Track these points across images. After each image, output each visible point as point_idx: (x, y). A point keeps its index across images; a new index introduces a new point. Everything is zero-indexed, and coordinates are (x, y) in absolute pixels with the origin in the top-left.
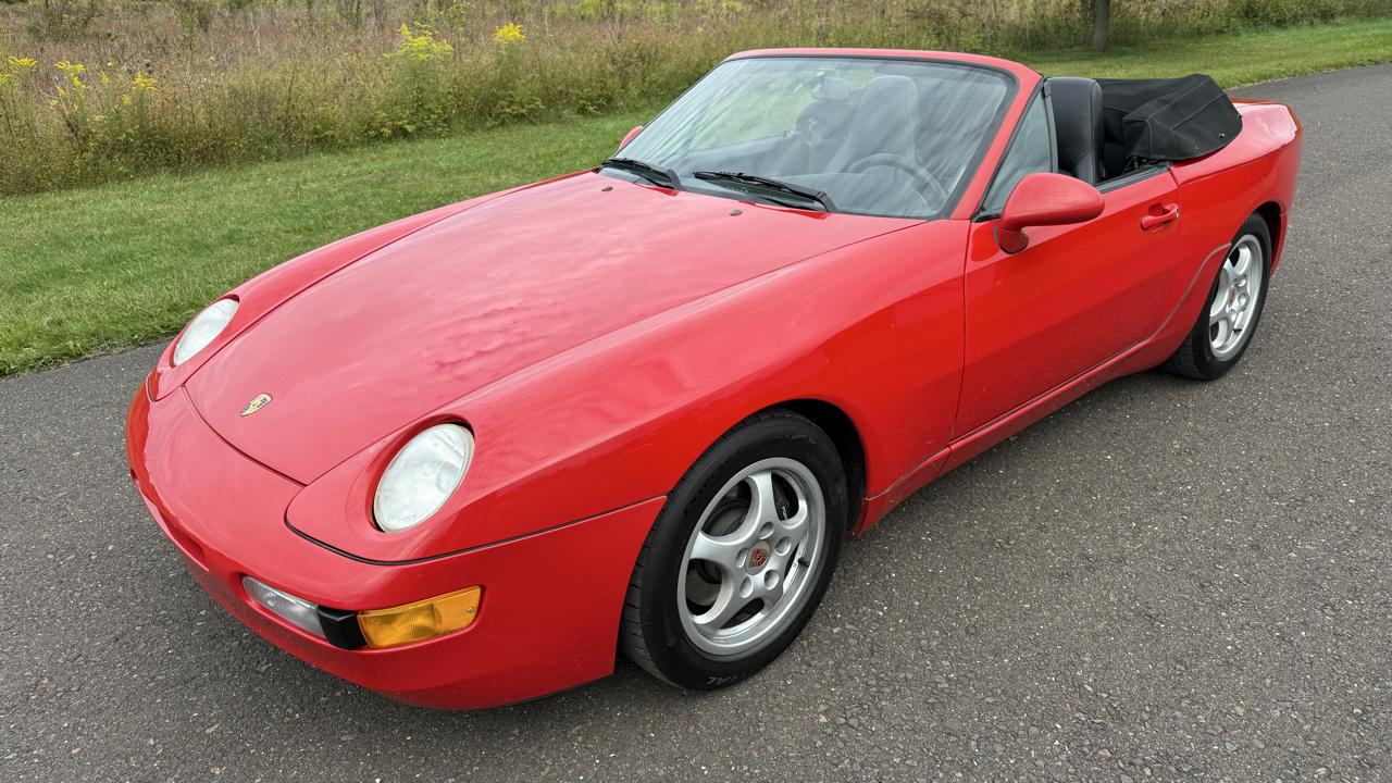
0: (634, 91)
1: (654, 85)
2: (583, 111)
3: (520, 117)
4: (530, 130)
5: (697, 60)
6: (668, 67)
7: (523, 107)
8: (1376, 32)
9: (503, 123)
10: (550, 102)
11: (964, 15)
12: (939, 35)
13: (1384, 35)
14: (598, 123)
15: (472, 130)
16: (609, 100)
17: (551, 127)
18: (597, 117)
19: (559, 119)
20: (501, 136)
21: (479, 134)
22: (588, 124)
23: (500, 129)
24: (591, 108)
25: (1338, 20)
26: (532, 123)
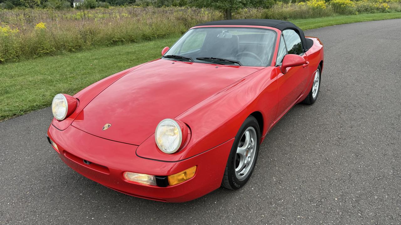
0: (89, 43)
1: (96, 41)
2: (70, 51)
3: (47, 54)
4: (50, 58)
5: (110, 33)
6: (101, 35)
7: (48, 50)
8: (298, 22)
9: (40, 56)
10: (58, 48)
11: (192, 19)
12: (185, 25)
13: (299, 23)
14: (76, 54)
15: (28, 59)
16: (80, 47)
17: (58, 56)
18: (76, 52)
19: (62, 54)
20: (39, 60)
21: (30, 61)
22: (72, 55)
23: (39, 58)
24: (73, 50)
25: (288, 20)
26: (52, 55)
